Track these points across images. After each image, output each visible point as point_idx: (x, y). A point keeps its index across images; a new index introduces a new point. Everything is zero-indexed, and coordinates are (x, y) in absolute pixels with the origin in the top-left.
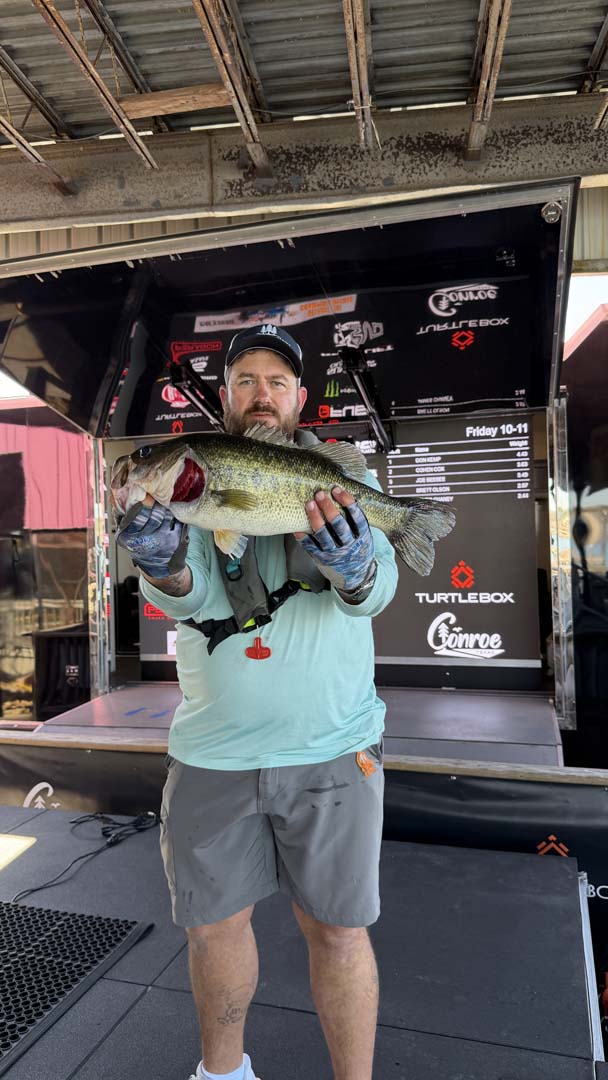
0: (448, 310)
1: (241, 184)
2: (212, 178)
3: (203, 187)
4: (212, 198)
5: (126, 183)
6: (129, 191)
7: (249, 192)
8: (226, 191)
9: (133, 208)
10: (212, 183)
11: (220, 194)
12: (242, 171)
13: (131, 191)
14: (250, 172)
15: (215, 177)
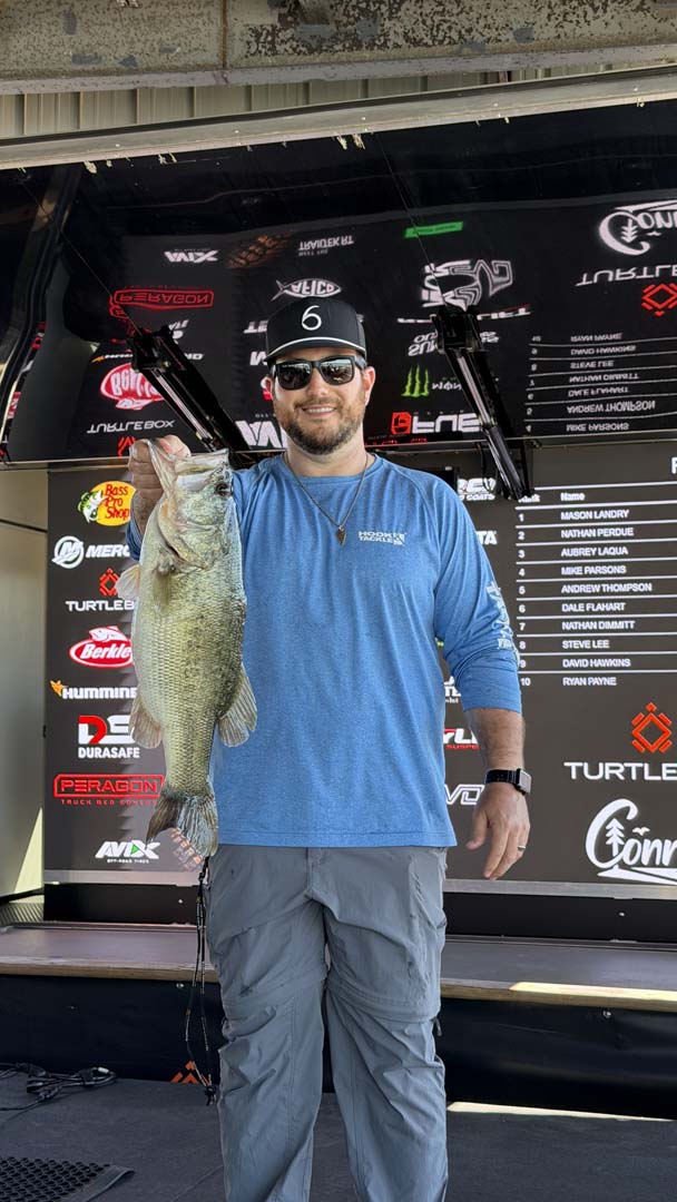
0: (635, 244)
1: (274, 32)
2: (225, 21)
3: (209, 35)
4: (224, 55)
5: (78, 25)
6: (82, 38)
7: (287, 46)
8: (248, 43)
9: (90, 67)
10: (225, 30)
11: (238, 49)
12: (276, 12)
13: (86, 39)
14: (290, 13)
15: (230, 19)
